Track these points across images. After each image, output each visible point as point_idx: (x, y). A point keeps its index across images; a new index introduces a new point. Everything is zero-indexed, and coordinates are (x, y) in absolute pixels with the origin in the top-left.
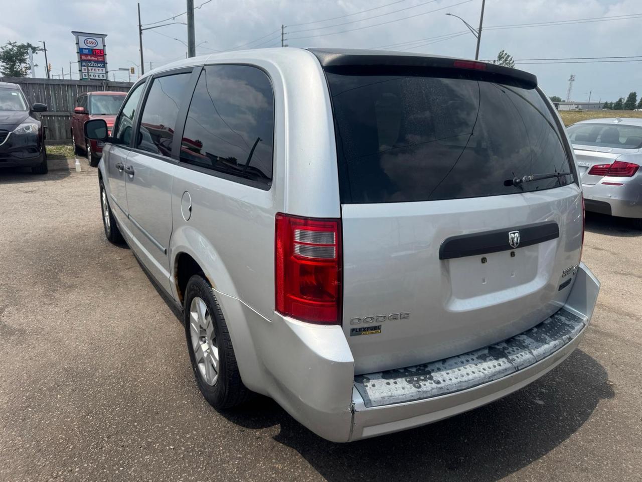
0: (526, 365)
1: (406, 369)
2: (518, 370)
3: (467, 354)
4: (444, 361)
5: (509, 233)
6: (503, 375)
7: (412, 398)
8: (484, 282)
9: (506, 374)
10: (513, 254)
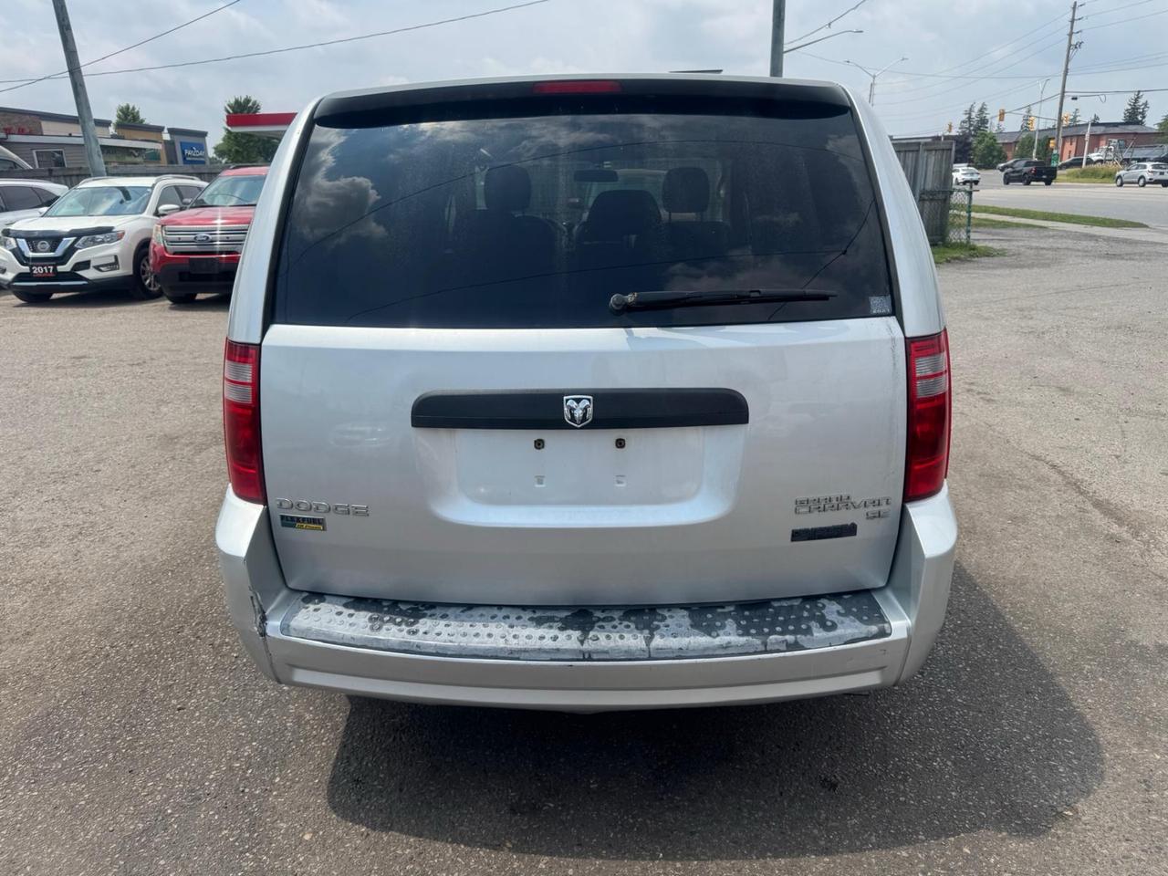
0: (616, 656)
1: (395, 603)
2: (590, 659)
3: (524, 608)
4: (470, 607)
5: (565, 398)
6: (549, 657)
7: (352, 642)
8: (540, 482)
9: (553, 657)
10: (620, 443)
